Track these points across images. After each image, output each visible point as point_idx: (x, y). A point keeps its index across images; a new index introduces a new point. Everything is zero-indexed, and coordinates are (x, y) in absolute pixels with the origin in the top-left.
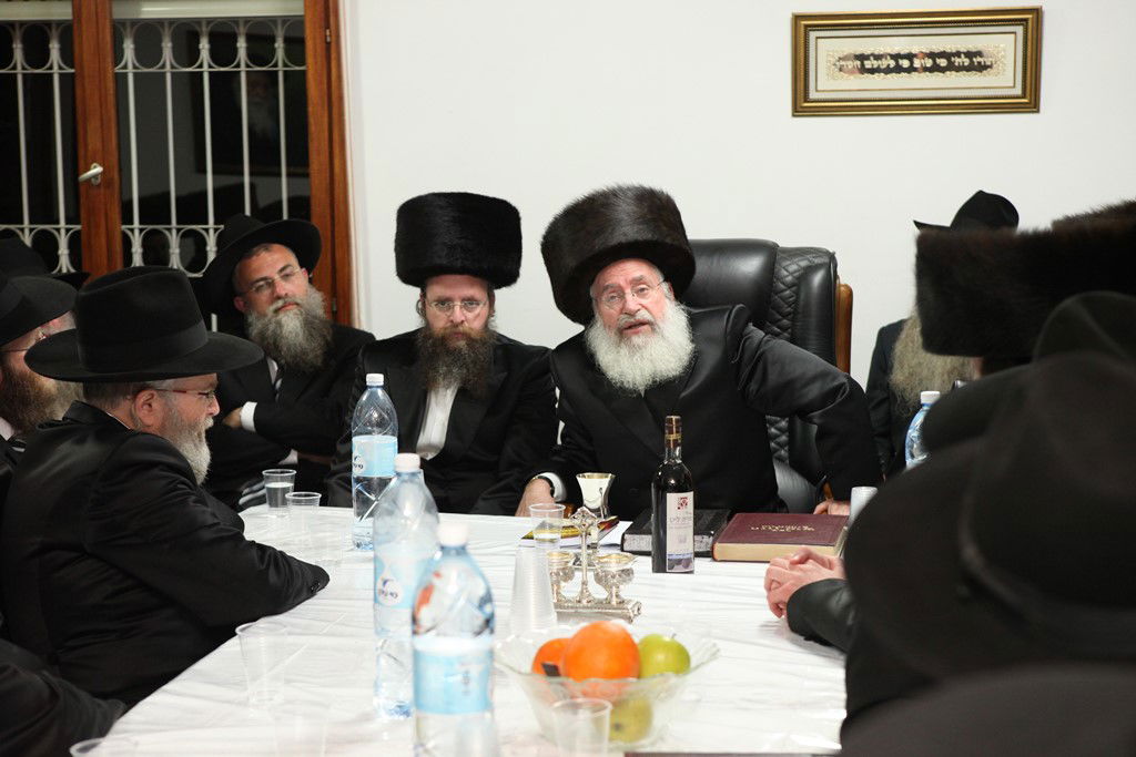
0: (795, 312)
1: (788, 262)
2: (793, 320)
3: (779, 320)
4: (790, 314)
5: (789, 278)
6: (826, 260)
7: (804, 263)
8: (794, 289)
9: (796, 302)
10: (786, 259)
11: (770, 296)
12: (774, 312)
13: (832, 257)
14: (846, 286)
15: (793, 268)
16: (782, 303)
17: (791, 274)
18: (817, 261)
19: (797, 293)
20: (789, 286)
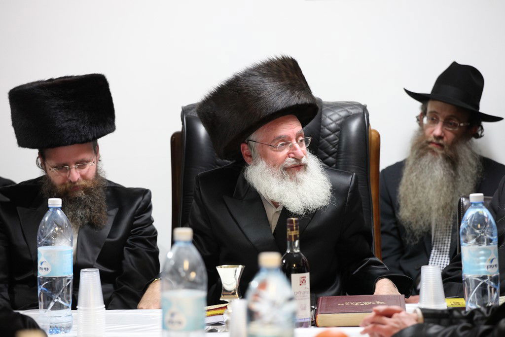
0: (338, 152)
1: (331, 113)
2: (337, 158)
3: (327, 158)
4: (334, 153)
5: (333, 126)
6: (361, 111)
7: (343, 114)
8: (337, 133)
9: (339, 143)
10: (329, 110)
11: (319, 139)
12: (322, 152)
13: (364, 108)
14: (375, 131)
15: (335, 117)
16: (329, 144)
17: (335, 122)
18: (353, 111)
19: (340, 137)
20: (333, 131)
